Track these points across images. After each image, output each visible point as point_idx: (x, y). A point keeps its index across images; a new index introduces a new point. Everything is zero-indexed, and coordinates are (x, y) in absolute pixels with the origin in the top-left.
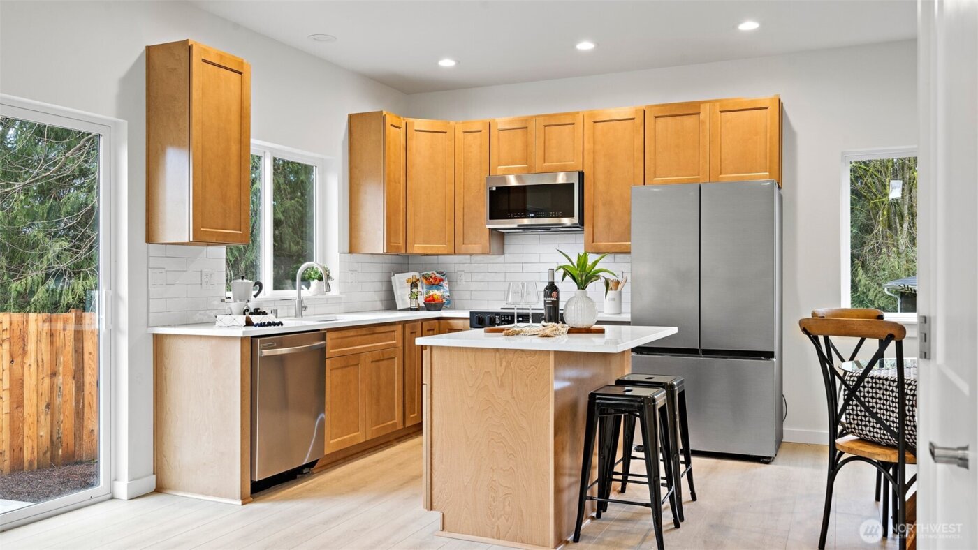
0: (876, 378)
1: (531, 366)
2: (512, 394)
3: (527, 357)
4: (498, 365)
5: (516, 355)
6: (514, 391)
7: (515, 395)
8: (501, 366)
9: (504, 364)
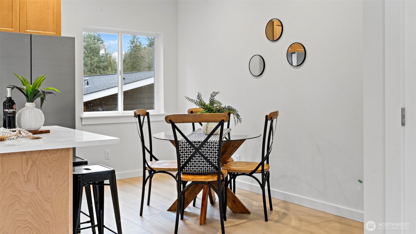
0: (197, 142)
1: (54, 161)
2: (37, 185)
3: (50, 155)
4: (24, 165)
5: (41, 155)
6: (39, 184)
7: (40, 187)
8: (27, 165)
9: (30, 163)
